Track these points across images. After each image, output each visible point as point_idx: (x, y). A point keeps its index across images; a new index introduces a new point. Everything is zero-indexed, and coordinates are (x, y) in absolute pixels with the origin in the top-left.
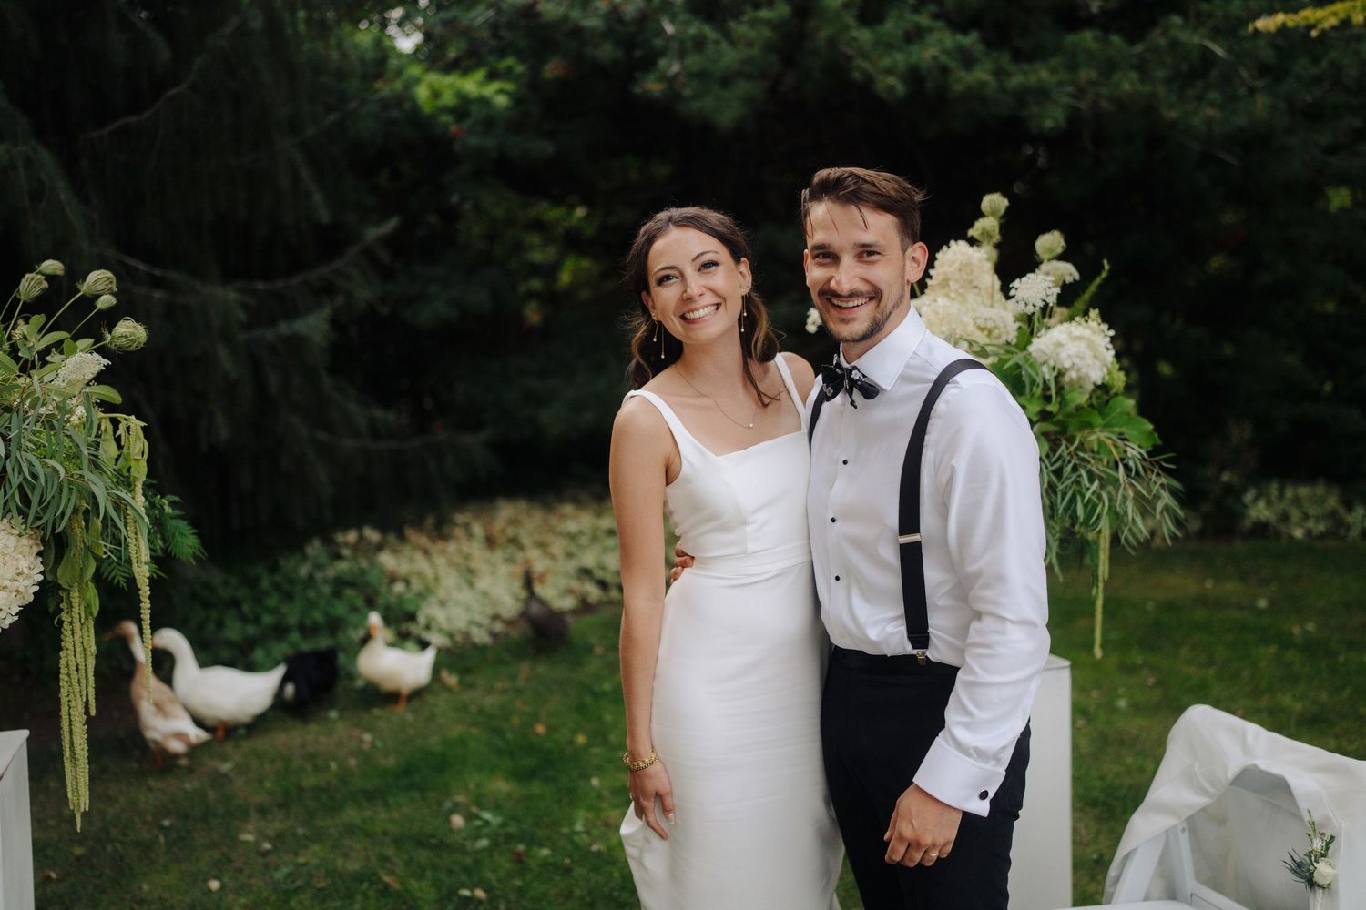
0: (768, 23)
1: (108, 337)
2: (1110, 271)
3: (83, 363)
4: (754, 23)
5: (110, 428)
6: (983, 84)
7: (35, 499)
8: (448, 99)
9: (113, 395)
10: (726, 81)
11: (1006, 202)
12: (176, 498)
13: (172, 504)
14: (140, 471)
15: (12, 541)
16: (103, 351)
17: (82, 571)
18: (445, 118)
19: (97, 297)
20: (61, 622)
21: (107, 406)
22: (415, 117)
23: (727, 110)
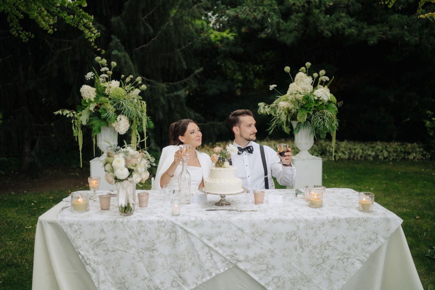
0: (300, 17)
1: (140, 88)
2: (334, 78)
3: (137, 91)
4: (296, 17)
5: (140, 103)
6: (353, 32)
7: (129, 113)
8: (219, 38)
9: (141, 98)
10: (290, 32)
11: (310, 64)
12: (150, 117)
13: (150, 118)
14: (145, 110)
15: (125, 120)
16: (140, 90)
17: (135, 127)
18: (218, 43)
19: (138, 82)
20: (131, 136)
21: (140, 100)
22: (210, 43)
23: (289, 39)
